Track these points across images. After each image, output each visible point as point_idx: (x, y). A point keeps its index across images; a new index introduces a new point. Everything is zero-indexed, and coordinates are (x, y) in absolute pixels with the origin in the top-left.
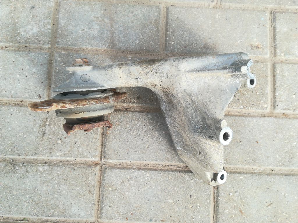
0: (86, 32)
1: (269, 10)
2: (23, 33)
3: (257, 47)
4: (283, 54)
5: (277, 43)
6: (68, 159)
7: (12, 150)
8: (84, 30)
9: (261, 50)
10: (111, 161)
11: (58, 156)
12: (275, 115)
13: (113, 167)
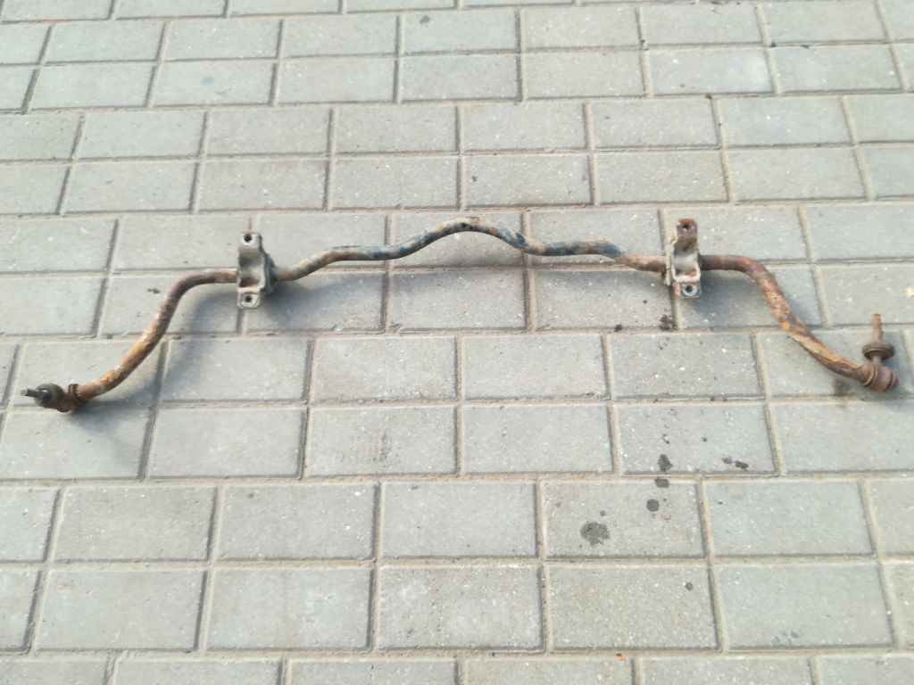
0: (325, 595)
1: (31, 653)
2: (423, 587)
3: (65, 585)
4: (27, 575)
5: (32, 594)
6: (351, 408)
7: (426, 415)
8: (330, 598)
9: (60, 581)
10: (295, 408)
11: (364, 410)
12: (60, 483)
13: (292, 401)
